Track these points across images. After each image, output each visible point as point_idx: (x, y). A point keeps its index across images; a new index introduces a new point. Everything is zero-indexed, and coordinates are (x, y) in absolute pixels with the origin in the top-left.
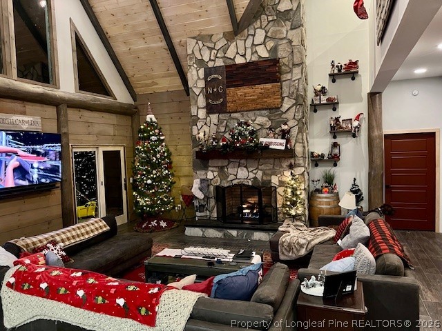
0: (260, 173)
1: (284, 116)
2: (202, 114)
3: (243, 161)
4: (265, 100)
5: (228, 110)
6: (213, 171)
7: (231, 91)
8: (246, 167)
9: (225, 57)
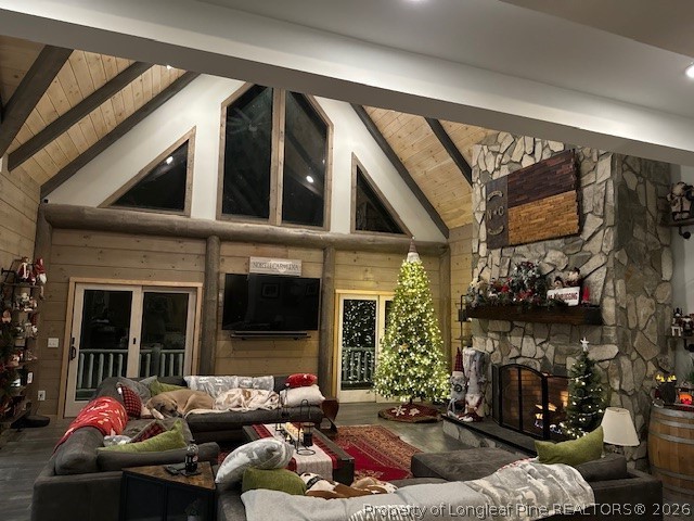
0: (551, 349)
1: (586, 248)
2: (483, 249)
3: (529, 326)
4: (556, 222)
5: (511, 241)
6: (493, 339)
7: (513, 212)
8: (532, 336)
9: (511, 161)
